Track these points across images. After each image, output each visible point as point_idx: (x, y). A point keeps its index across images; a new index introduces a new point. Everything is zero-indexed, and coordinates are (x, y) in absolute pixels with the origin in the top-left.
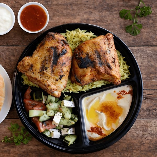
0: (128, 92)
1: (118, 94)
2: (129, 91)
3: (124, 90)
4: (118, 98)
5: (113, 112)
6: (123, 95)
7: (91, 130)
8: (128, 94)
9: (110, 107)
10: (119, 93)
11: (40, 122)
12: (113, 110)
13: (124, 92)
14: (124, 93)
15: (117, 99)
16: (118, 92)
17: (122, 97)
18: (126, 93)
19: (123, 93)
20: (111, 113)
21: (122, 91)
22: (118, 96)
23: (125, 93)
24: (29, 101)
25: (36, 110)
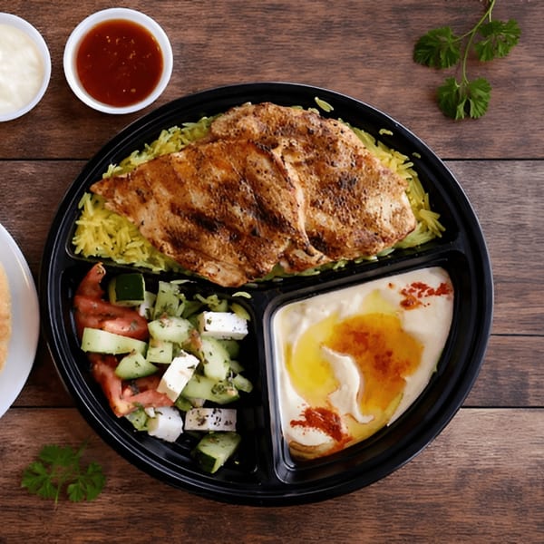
0: (436, 290)
1: (403, 293)
2: (439, 286)
3: (423, 283)
4: (406, 304)
5: (383, 356)
6: (420, 296)
7: (303, 419)
8: (438, 293)
9: (374, 336)
10: (407, 289)
11: (118, 378)
12: (384, 347)
13: (422, 286)
14: (423, 291)
15: (403, 309)
16: (403, 287)
17: (420, 303)
18: (431, 292)
19: (418, 291)
20: (377, 357)
21: (414, 285)
22: (403, 298)
23: (426, 293)
24: (92, 303)
25: (112, 332)
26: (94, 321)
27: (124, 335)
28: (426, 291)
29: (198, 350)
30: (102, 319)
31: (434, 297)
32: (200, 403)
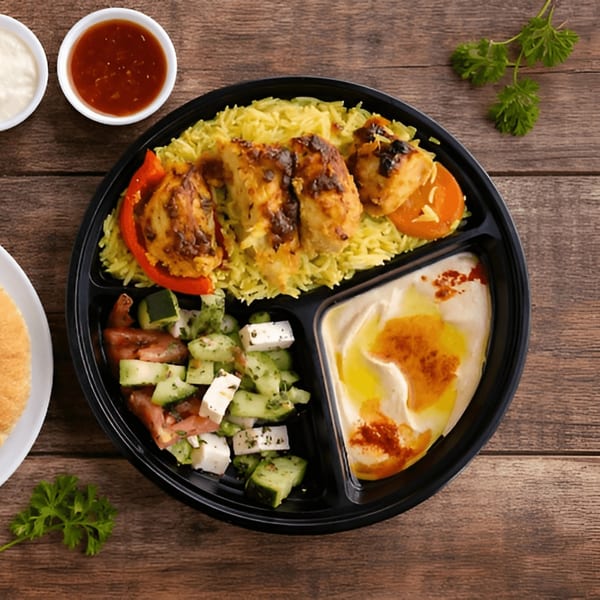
0: (468, 276)
1: (436, 283)
3: (455, 270)
4: (441, 295)
5: (428, 358)
6: (453, 284)
7: (360, 437)
8: (471, 279)
9: (416, 338)
10: (440, 279)
11: (157, 406)
13: (454, 274)
14: (456, 278)
15: (439, 300)
16: (435, 278)
17: (455, 291)
18: (464, 279)
19: (450, 279)
20: (423, 361)
21: (445, 274)
22: (437, 289)
23: (458, 280)
24: (123, 334)
25: (148, 361)
26: (128, 352)
27: (162, 362)
28: (459, 278)
29: (244, 367)
30: (136, 349)
31: (467, 283)
32: (251, 422)
